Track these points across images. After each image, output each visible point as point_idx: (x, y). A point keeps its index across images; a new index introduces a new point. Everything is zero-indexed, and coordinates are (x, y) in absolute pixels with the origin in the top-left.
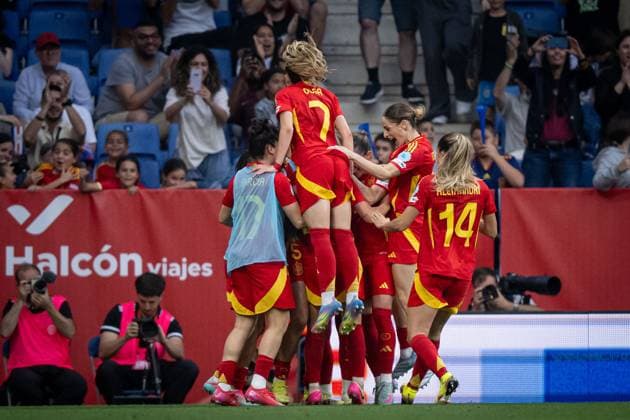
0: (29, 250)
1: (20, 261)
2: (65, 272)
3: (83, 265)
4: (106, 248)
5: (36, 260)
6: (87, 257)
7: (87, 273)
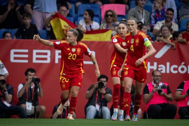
0: (155, 64)
1: (152, 67)
2: (168, 72)
3: (175, 69)
4: (183, 63)
5: (158, 67)
6: (176, 66)
7: (176, 72)
